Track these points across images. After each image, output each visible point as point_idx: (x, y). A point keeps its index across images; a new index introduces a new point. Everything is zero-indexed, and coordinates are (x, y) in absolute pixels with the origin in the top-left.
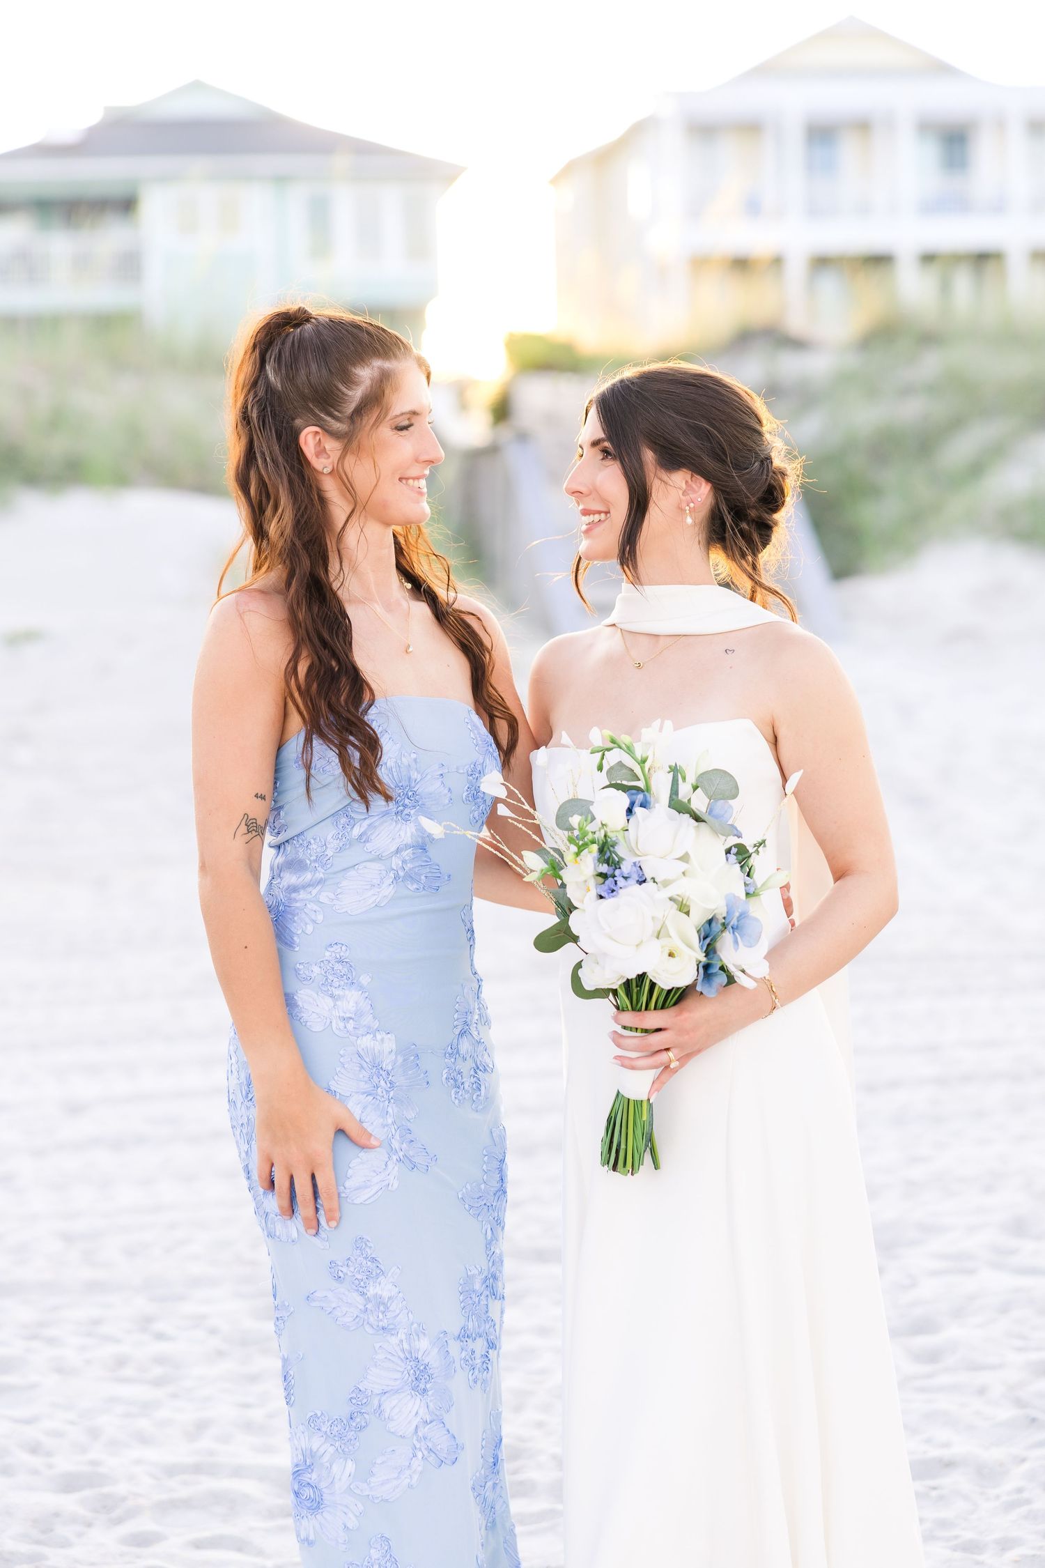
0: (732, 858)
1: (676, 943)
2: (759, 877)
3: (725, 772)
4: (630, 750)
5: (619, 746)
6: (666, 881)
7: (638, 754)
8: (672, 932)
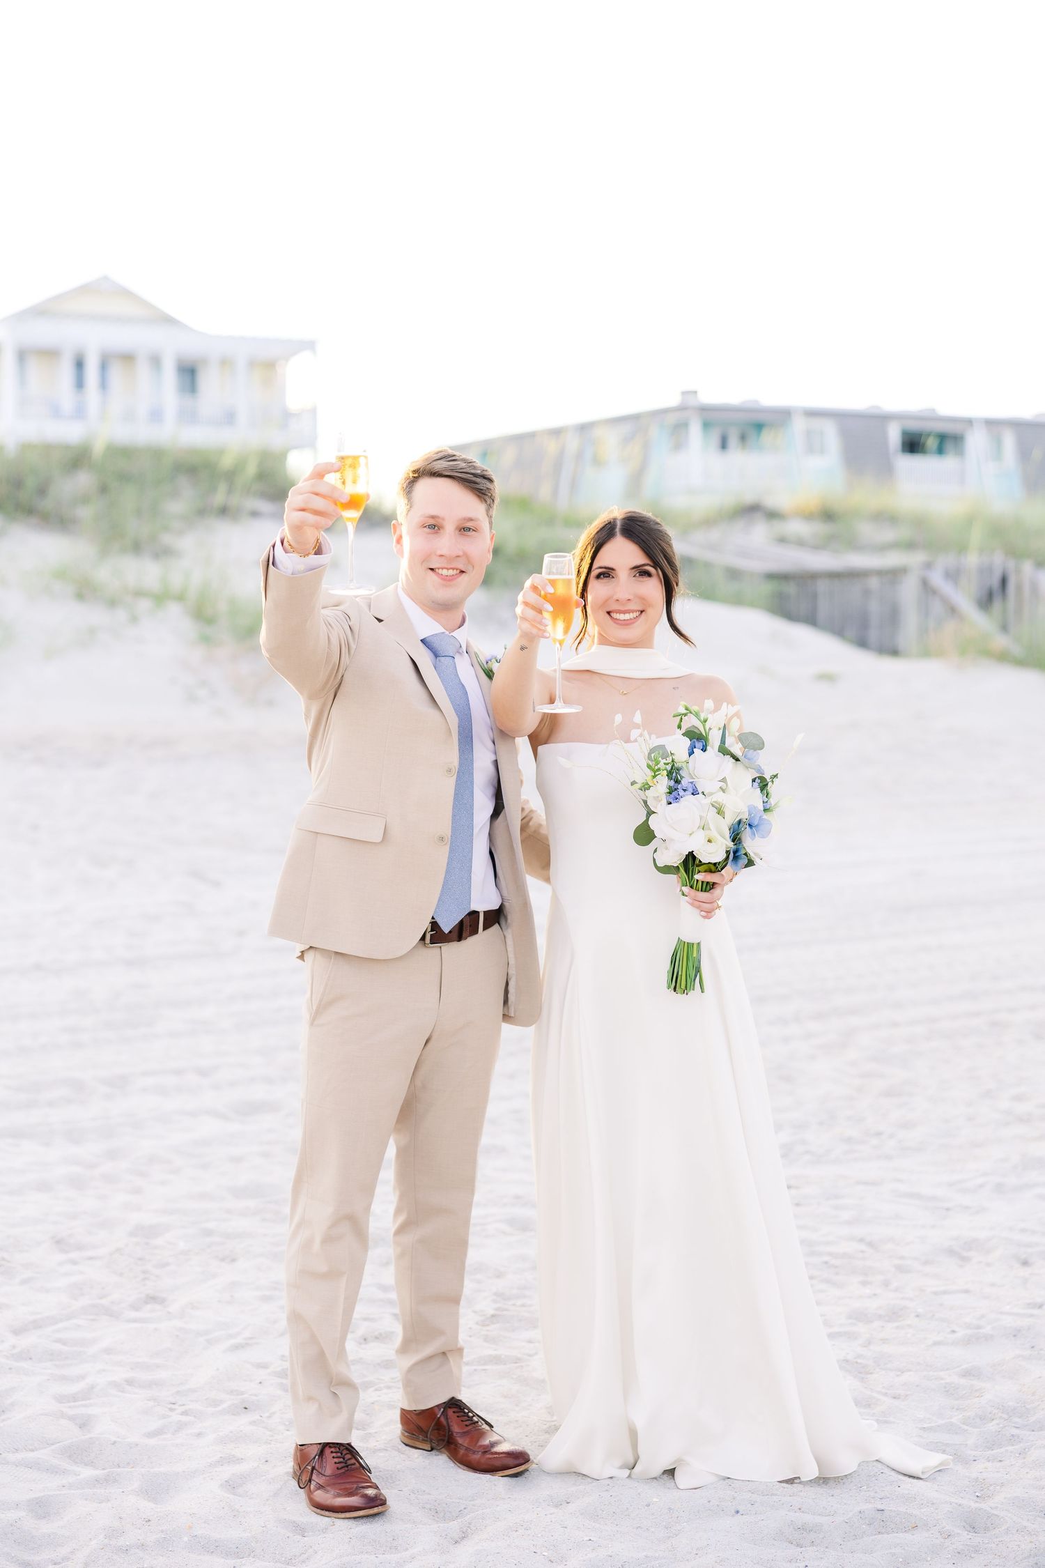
0: (756, 784)
1: (714, 834)
2: (772, 801)
3: (757, 735)
4: (697, 715)
5: (691, 713)
6: (711, 794)
7: (702, 716)
8: (711, 826)
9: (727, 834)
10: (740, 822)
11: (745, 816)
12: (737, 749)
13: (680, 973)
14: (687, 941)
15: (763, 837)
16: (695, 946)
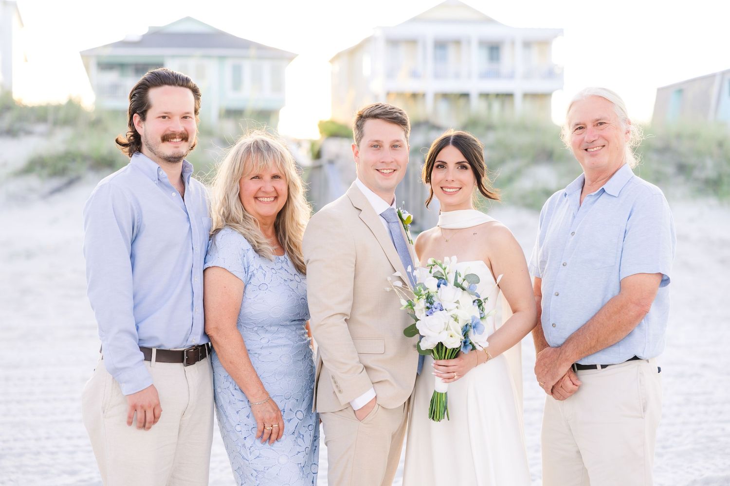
0: (475, 304)
1: (453, 332)
2: (486, 312)
3: (476, 275)
4: (441, 265)
5: (437, 264)
6: (450, 310)
7: (443, 266)
8: (452, 328)
9: (461, 332)
10: (467, 325)
11: (470, 322)
12: (465, 285)
13: (436, 410)
14: (439, 392)
15: (480, 334)
16: (444, 395)
